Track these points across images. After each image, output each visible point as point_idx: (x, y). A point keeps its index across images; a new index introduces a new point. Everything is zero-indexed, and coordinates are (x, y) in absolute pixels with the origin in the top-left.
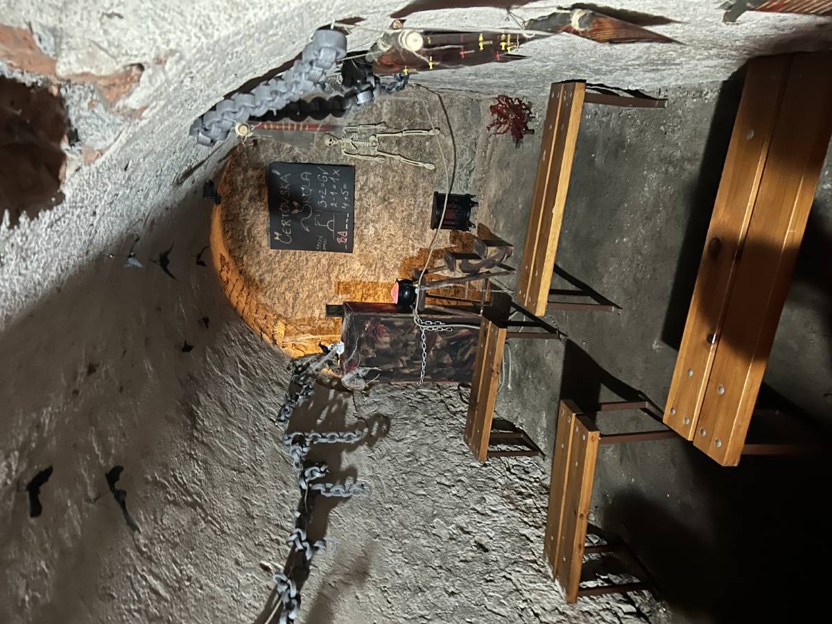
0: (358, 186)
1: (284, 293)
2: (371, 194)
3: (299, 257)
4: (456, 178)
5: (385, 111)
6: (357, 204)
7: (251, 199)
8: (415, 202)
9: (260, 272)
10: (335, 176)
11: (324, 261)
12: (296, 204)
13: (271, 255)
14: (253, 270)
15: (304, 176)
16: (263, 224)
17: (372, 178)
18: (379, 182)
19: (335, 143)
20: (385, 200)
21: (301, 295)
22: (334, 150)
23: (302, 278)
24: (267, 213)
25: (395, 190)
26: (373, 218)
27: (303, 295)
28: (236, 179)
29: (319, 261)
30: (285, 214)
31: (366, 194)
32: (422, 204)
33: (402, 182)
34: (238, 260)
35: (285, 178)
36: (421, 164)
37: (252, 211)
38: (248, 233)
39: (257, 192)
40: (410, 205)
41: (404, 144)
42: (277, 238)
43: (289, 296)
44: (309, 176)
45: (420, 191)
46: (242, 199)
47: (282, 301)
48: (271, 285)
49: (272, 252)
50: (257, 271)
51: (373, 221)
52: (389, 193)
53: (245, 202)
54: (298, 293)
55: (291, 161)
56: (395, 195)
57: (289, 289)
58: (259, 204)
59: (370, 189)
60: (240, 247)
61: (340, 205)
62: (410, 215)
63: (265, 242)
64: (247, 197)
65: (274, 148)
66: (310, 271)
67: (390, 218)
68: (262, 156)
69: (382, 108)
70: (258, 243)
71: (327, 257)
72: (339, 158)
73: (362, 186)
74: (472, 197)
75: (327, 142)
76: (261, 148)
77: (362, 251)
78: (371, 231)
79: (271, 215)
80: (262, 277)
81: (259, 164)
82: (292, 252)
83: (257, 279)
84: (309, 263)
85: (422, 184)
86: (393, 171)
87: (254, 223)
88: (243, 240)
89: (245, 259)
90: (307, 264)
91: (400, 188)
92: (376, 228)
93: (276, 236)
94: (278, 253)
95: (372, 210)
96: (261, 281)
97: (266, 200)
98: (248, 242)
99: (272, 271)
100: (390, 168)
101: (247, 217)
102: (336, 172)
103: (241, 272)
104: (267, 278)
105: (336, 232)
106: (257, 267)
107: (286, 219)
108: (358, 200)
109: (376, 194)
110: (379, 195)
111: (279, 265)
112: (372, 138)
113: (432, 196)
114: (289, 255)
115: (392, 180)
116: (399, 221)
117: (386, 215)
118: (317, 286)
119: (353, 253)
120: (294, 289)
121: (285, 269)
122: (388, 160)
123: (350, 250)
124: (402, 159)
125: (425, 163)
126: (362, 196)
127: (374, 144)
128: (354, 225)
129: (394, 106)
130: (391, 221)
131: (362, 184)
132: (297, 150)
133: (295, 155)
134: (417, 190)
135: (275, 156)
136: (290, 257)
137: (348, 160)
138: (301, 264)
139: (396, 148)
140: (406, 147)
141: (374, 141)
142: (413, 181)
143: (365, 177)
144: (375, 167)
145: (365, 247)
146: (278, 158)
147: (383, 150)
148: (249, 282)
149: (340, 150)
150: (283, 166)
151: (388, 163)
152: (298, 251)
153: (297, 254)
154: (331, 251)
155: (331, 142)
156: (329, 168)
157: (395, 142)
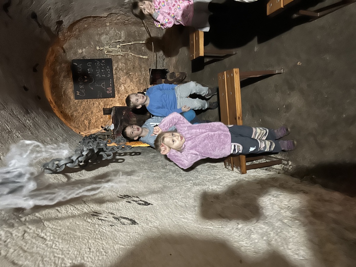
0: (114, 68)
1: (83, 121)
2: (120, 71)
3: (90, 103)
4: (158, 63)
5: (122, 35)
6: (115, 76)
7: (64, 77)
8: (141, 74)
10: (103, 63)
12: (86, 77)
13: (76, 103)
14: (67, 111)
15: (89, 64)
16: (71, 88)
18: (123, 66)
19: (102, 48)
20: (127, 74)
21: (92, 121)
22: (102, 53)
23: (92, 113)
24: (72, 83)
25: (131, 69)
26: (123, 82)
27: (93, 121)
28: (56, 68)
29: (99, 104)
30: (81, 82)
31: (118, 71)
32: (144, 75)
33: (134, 65)
34: (59, 106)
35: (80, 66)
36: (141, 56)
37: (65, 83)
38: (64, 94)
39: (67, 74)
40: (139, 75)
41: (133, 49)
43: (86, 122)
44: (91, 64)
45: (143, 69)
46: (60, 77)
47: (83, 125)
48: (77, 117)
49: (76, 101)
50: (70, 111)
51: (123, 84)
52: (129, 70)
53: (61, 79)
54: (91, 120)
55: (82, 59)
56: (132, 71)
57: (86, 118)
58: (68, 79)
59: (120, 69)
60: (60, 100)
61: (107, 75)
62: (140, 80)
63: (72, 97)
64: (62, 76)
65: (73, 53)
66: (95, 109)
67: (131, 81)
68: (68, 58)
70: (69, 97)
71: (103, 102)
72: (104, 56)
74: (166, 70)
75: (98, 48)
76: (67, 54)
77: (120, 97)
78: (123, 88)
79: (74, 84)
80: (72, 114)
81: (67, 61)
82: (86, 100)
83: (70, 115)
84: (95, 105)
85: (143, 66)
86: (129, 61)
87: (66, 88)
88: (62, 96)
89: (63, 105)
90: (94, 105)
91: (134, 68)
92: (125, 87)
93: (78, 93)
94: (79, 101)
95: (122, 78)
96: (72, 116)
97: (71, 77)
99: (77, 110)
100: (128, 59)
101: (63, 86)
102: (103, 61)
103: (61, 112)
104: (75, 114)
105: (106, 88)
106: (70, 109)
107: (81, 85)
108: (115, 75)
109: (123, 71)
110: (124, 71)
111: (80, 107)
112: (118, 46)
113: (148, 71)
114: (85, 102)
115: (130, 64)
116: (135, 83)
117: (128, 81)
118: (100, 116)
119: (115, 98)
120: (88, 119)
121: (83, 109)
122: (126, 56)
123: (114, 96)
124: (133, 54)
125: (143, 56)
126: (117, 72)
127: (119, 49)
128: (114, 85)
129: (126, 33)
130: (132, 83)
131: (116, 67)
132: (84, 53)
133: (83, 56)
134: (141, 69)
135: (74, 57)
136: (85, 103)
137: (109, 56)
138: (91, 106)
139: (130, 51)
140: (134, 50)
141: (119, 47)
142: (139, 64)
143: (117, 64)
144: (121, 59)
145: (121, 96)
146: (76, 58)
147: (124, 52)
148: (66, 116)
149: (105, 53)
150: (79, 61)
151: (127, 57)
152: (89, 100)
153: (88, 101)
154: (105, 98)
155: (99, 48)
156: (100, 60)
157: (129, 48)
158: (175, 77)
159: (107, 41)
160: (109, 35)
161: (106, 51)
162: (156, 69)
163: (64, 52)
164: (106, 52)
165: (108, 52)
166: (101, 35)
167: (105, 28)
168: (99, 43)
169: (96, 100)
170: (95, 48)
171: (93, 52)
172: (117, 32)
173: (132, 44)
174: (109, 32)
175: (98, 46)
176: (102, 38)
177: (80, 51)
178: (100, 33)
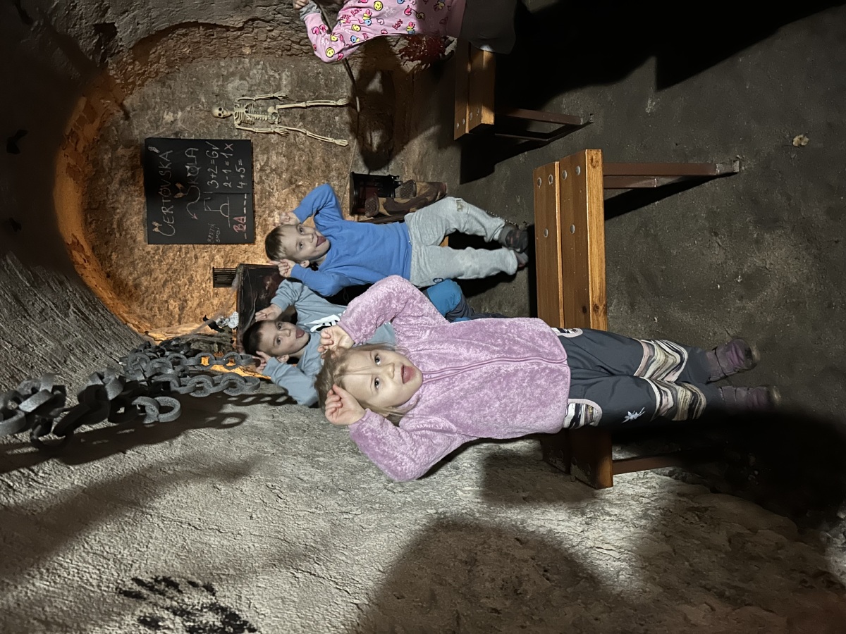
0: (257, 166)
1: (166, 302)
2: (274, 175)
3: (186, 254)
5: (284, 82)
6: (257, 187)
7: (122, 182)
9: (135, 275)
10: (228, 151)
11: (218, 257)
12: (179, 186)
13: (148, 253)
14: (125, 273)
15: (189, 153)
16: (138, 214)
17: (274, 158)
18: (282, 162)
19: (226, 113)
20: (291, 183)
21: (189, 303)
22: (226, 125)
23: (191, 281)
24: (143, 199)
25: (303, 171)
26: (279, 205)
27: (192, 303)
28: (103, 159)
29: (212, 258)
30: (165, 198)
31: (268, 176)
33: (311, 163)
35: (165, 156)
36: (330, 140)
37: (123, 198)
38: (118, 226)
39: (129, 174)
41: (309, 119)
42: (156, 230)
43: (174, 305)
44: (195, 153)
45: (334, 173)
46: (110, 183)
47: (164, 312)
48: (150, 291)
49: (150, 248)
50: (131, 274)
51: (279, 208)
52: (296, 174)
53: (115, 186)
54: (186, 301)
55: (172, 137)
56: (303, 178)
57: (174, 295)
58: (132, 188)
59: (272, 170)
60: (106, 243)
61: (235, 183)
63: (141, 237)
64: (117, 180)
65: (150, 122)
66: (200, 271)
68: (136, 132)
69: (281, 79)
70: (131, 238)
71: (222, 253)
72: (233, 134)
73: (262, 167)
74: (395, 178)
75: (216, 112)
76: (135, 122)
79: (148, 202)
80: (137, 281)
81: (133, 141)
82: (176, 247)
83: (130, 283)
84: (200, 260)
85: (335, 164)
86: (299, 149)
87: (126, 212)
88: (112, 233)
89: (114, 256)
90: (196, 262)
91: (309, 169)
93: (155, 227)
94: (159, 249)
95: (276, 194)
96: (136, 286)
97: (141, 183)
98: (118, 235)
99: (150, 272)
100: (295, 145)
101: (117, 205)
102: (229, 147)
103: (108, 276)
104: (145, 282)
105: (232, 217)
106: (131, 269)
107: (167, 205)
108: (258, 183)
109: (280, 175)
110: (284, 176)
111: (160, 265)
112: (271, 110)
113: (348, 178)
114: (173, 253)
115: (299, 160)
117: (294, 201)
118: (211, 291)
119: (256, 246)
120: (180, 296)
121: (168, 270)
122: (292, 137)
123: (251, 240)
124: (308, 133)
125: (335, 139)
126: (263, 178)
127: (274, 118)
128: (254, 211)
129: (295, 77)
131: (262, 164)
132: (180, 124)
133: (178, 130)
134: (330, 172)
135: (152, 131)
136: (175, 255)
137: (244, 134)
138: (189, 263)
139: (301, 124)
140: (312, 123)
141: (274, 113)
142: (324, 160)
143: (265, 156)
144: (277, 144)
146: (156, 133)
147: (286, 125)
148: (120, 288)
149: (233, 125)
150: (163, 142)
151: (292, 140)
152: (184, 246)
153: (183, 250)
154: (226, 244)
155: (221, 112)
156: (220, 143)
157: (299, 117)
158: (415, 195)
159: (243, 96)
160: (247, 79)
161: (239, 122)
162: (369, 175)
163: (127, 116)
164: (239, 125)
165: (244, 123)
166: (226, 78)
167: (240, 61)
168: (221, 98)
169: (204, 249)
170: (210, 111)
171: (202, 121)
172: (271, 73)
173: (307, 107)
174: (248, 70)
175: (219, 105)
176: (230, 87)
177: (169, 117)
178: (225, 73)
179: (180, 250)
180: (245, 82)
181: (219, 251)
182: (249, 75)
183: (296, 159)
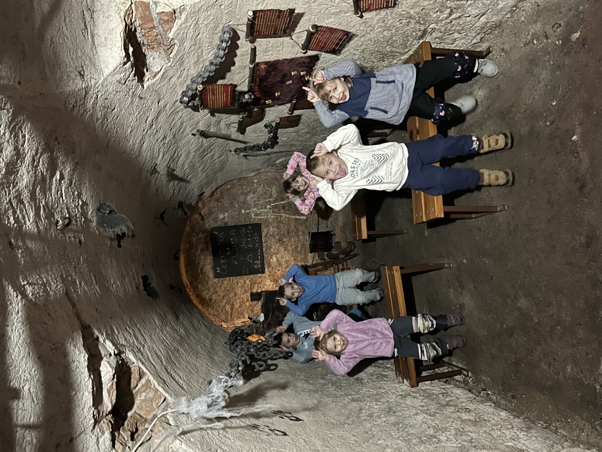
0: (264, 234)
1: (225, 306)
2: (272, 238)
3: (233, 281)
4: (320, 224)
5: (274, 192)
6: (264, 245)
7: (202, 250)
8: (298, 239)
9: (209, 294)
10: (250, 230)
11: (248, 282)
12: (228, 249)
13: (215, 283)
14: (205, 294)
15: (232, 233)
16: (210, 264)
17: (271, 229)
18: (275, 231)
19: (247, 212)
20: (280, 240)
21: (235, 306)
22: (248, 217)
23: (235, 294)
24: (211, 257)
25: (286, 234)
26: (275, 252)
27: (237, 306)
28: (193, 240)
29: (245, 282)
30: (222, 256)
31: (269, 238)
32: (302, 240)
33: (289, 229)
34: (195, 288)
35: (221, 236)
36: (298, 217)
37: (203, 257)
38: (201, 272)
39: (205, 246)
40: (296, 241)
41: (287, 208)
43: (228, 307)
44: (234, 232)
45: (301, 233)
46: (196, 251)
47: (224, 312)
48: (217, 302)
49: (216, 280)
50: (207, 294)
51: (275, 254)
52: (282, 236)
53: (198, 253)
54: (233, 305)
55: (223, 226)
56: (286, 237)
57: (228, 303)
58: (207, 252)
59: (271, 235)
60: (196, 280)
61: (254, 245)
62: (297, 247)
63: (211, 275)
64: (199, 249)
65: (213, 220)
66: (240, 289)
67: (285, 250)
68: (207, 225)
69: (272, 191)
71: (249, 279)
72: (251, 220)
73: (266, 234)
74: (331, 232)
75: (243, 211)
76: (206, 221)
77: (271, 272)
79: (214, 258)
80: (211, 297)
81: (205, 230)
82: (228, 278)
83: (207, 299)
84: (239, 284)
85: (301, 228)
86: (283, 223)
87: (204, 264)
88: (198, 275)
89: (200, 286)
91: (288, 233)
92: (277, 258)
93: (217, 270)
94: (220, 280)
95: (273, 247)
96: (210, 300)
97: (210, 249)
98: (201, 276)
99: (216, 292)
100: (281, 222)
101: (200, 261)
102: (250, 227)
103: (197, 296)
104: (214, 297)
105: (253, 261)
106: (208, 291)
107: (223, 259)
108: (265, 243)
109: (274, 237)
110: (276, 238)
111: (221, 288)
112: (268, 207)
113: (308, 235)
114: (226, 281)
115: (283, 229)
116: (291, 251)
117: (282, 249)
118: (245, 298)
119: (265, 274)
120: (231, 303)
121: (225, 290)
122: (279, 218)
123: (263, 272)
124: (287, 216)
126: (267, 240)
127: (270, 210)
128: (263, 257)
129: (278, 188)
130: (286, 252)
132: (226, 219)
133: (226, 222)
134: (298, 233)
135: (214, 224)
136: (227, 283)
137: (256, 220)
138: (234, 286)
139: (283, 211)
140: (288, 210)
141: (270, 208)
142: (295, 227)
143: (267, 229)
144: (272, 223)
145: (272, 270)
146: (216, 225)
147: (276, 213)
148: (203, 301)
149: (251, 216)
150: (219, 229)
151: (279, 219)
152: (231, 278)
153: (231, 280)
154: (251, 275)
156: (246, 226)
157: (281, 208)
158: (341, 248)
159: (255, 202)
160: (257, 193)
161: (254, 215)
162: (318, 232)
163: (203, 219)
165: (256, 215)
166: (246, 194)
167: (252, 185)
168: (247, 206)
169: (240, 278)
170: (240, 211)
171: (237, 216)
172: (267, 188)
173: (285, 203)
174: (256, 189)
175: (244, 208)
176: (248, 198)
177: (221, 216)
178: (246, 192)
179: (230, 280)
180: (255, 195)
181: (248, 278)
182: (257, 191)
183: (282, 228)
